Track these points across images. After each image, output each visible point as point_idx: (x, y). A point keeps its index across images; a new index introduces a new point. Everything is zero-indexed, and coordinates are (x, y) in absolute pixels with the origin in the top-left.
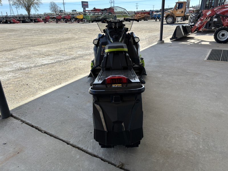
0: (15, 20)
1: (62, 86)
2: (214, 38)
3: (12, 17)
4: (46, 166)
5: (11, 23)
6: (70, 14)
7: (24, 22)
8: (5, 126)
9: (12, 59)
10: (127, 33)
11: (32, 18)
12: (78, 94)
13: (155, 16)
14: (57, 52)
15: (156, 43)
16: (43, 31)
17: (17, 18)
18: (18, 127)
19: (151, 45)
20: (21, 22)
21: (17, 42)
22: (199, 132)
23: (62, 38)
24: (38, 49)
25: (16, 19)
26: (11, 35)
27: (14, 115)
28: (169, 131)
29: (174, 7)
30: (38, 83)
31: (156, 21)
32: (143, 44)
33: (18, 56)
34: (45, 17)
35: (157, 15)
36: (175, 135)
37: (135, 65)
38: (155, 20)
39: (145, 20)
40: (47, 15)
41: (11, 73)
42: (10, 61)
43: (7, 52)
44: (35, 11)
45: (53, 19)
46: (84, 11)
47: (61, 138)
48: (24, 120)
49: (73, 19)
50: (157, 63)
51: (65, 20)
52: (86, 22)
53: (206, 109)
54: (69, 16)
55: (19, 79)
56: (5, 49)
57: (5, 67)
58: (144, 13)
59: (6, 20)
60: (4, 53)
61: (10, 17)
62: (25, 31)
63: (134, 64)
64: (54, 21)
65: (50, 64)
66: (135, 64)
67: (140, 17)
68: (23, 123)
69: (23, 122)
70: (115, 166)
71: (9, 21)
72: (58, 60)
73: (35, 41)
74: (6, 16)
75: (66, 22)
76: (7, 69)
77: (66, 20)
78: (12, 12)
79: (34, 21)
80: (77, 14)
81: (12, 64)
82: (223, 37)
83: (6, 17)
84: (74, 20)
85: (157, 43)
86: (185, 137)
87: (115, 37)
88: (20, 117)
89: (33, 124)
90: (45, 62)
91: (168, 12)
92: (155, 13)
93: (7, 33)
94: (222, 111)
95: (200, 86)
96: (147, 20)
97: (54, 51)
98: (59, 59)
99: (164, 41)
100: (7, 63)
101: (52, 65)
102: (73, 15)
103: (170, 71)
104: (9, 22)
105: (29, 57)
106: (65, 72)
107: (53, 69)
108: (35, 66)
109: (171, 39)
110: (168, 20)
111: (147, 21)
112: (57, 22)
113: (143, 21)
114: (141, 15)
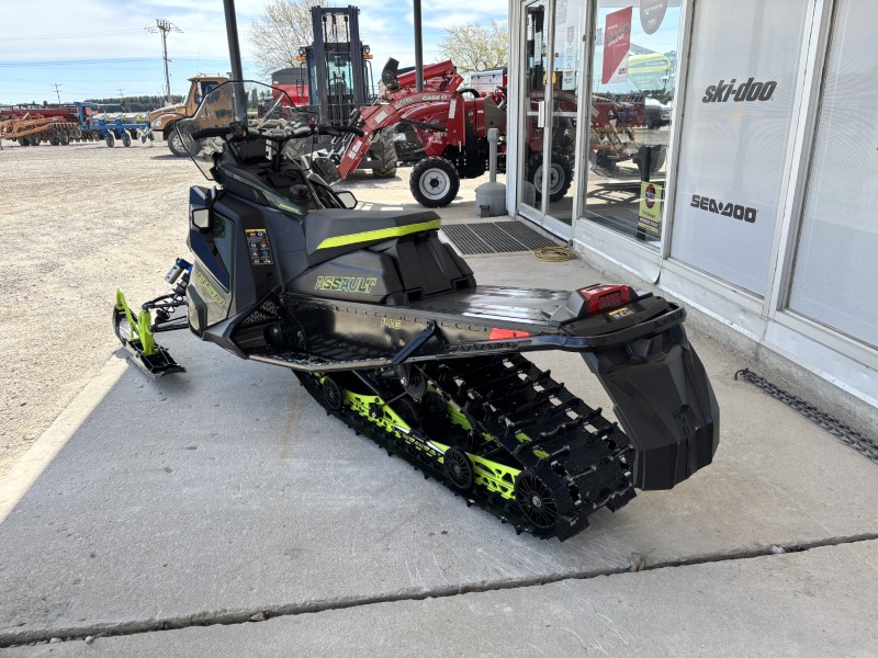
2: (414, 194)
12: (195, 448)
13: (102, 127)
29: (187, 95)
31: (111, 145)
35: (108, 122)
38: (103, 143)
39: (55, 143)
47: (370, 593)
58: (48, 115)
68: (93, 638)
70: (628, 570)
82: (436, 190)
91: (167, 111)
92: (99, 116)
96: (65, 144)
110: (174, 143)
111: (65, 148)
113: (48, 149)
114: (30, 122)
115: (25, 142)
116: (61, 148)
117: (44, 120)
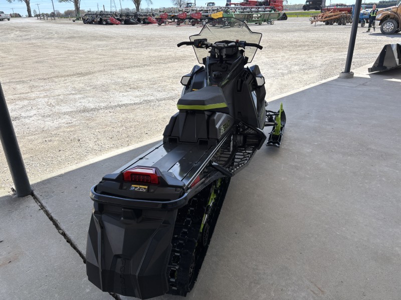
0: (114, 20)
1: (128, 150)
3: (110, 15)
4: (35, 294)
5: (107, 24)
6: (202, 10)
7: (127, 22)
8: (16, 210)
9: (80, 91)
10: (245, 66)
11: (141, 17)
13: (362, 17)
14: (153, 83)
15: (336, 77)
16: (150, 40)
17: (116, 16)
18: (31, 216)
19: (324, 81)
20: (123, 23)
21: (101, 61)
22: (322, 289)
23: (173, 55)
24: (126, 75)
25: (116, 18)
26: (99, 46)
27: (35, 193)
28: (264, 273)
30: (95, 140)
31: (363, 26)
32: (312, 75)
33: (91, 86)
34: (161, 16)
35: (365, 15)
36: (272, 284)
37: (247, 129)
39: (340, 24)
40: (163, 12)
41: (67, 117)
42: (76, 94)
43: (79, 77)
44: (148, 4)
45: (173, 19)
46: (227, 5)
48: (44, 204)
49: (205, 19)
50: (315, 122)
51: (191, 20)
52: (228, 26)
53: (365, 239)
54: (200, 13)
55: (73, 129)
56: (78, 71)
57: (65, 105)
58: (341, 10)
59: (101, 19)
60: (74, 78)
61: (107, 15)
62: (124, 39)
63: (246, 127)
64: (174, 21)
65: (131, 104)
66: (249, 127)
67: (332, 18)
68: (42, 209)
69: (42, 207)
71: (105, 21)
72: (146, 99)
73: (129, 58)
74: (101, 11)
75: (193, 25)
76: (65, 108)
77: (193, 21)
78: (113, 4)
79: (142, 22)
80: (213, 10)
81: (75, 100)
83: (102, 14)
84: (207, 20)
85: (338, 76)
86: (289, 293)
87: (215, 75)
88: (40, 198)
89: (53, 215)
90: (126, 101)
91: (388, 10)
93: (94, 43)
94: (397, 248)
95: (379, 185)
96: (344, 24)
97: (148, 80)
98: (149, 98)
99: (353, 74)
100: (71, 96)
101: (133, 107)
102: (206, 11)
103: (333, 142)
104: (104, 23)
105: (105, 89)
106: (147, 122)
107: (131, 116)
108: (106, 108)
109: (370, 70)
111: (344, 26)
112: (178, 24)
113: (337, 27)
114: (332, 14)
115: (328, 23)
116: (342, 26)
117: (339, 12)
